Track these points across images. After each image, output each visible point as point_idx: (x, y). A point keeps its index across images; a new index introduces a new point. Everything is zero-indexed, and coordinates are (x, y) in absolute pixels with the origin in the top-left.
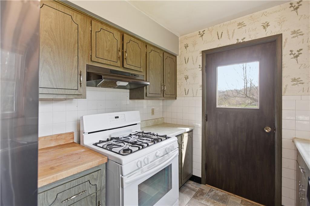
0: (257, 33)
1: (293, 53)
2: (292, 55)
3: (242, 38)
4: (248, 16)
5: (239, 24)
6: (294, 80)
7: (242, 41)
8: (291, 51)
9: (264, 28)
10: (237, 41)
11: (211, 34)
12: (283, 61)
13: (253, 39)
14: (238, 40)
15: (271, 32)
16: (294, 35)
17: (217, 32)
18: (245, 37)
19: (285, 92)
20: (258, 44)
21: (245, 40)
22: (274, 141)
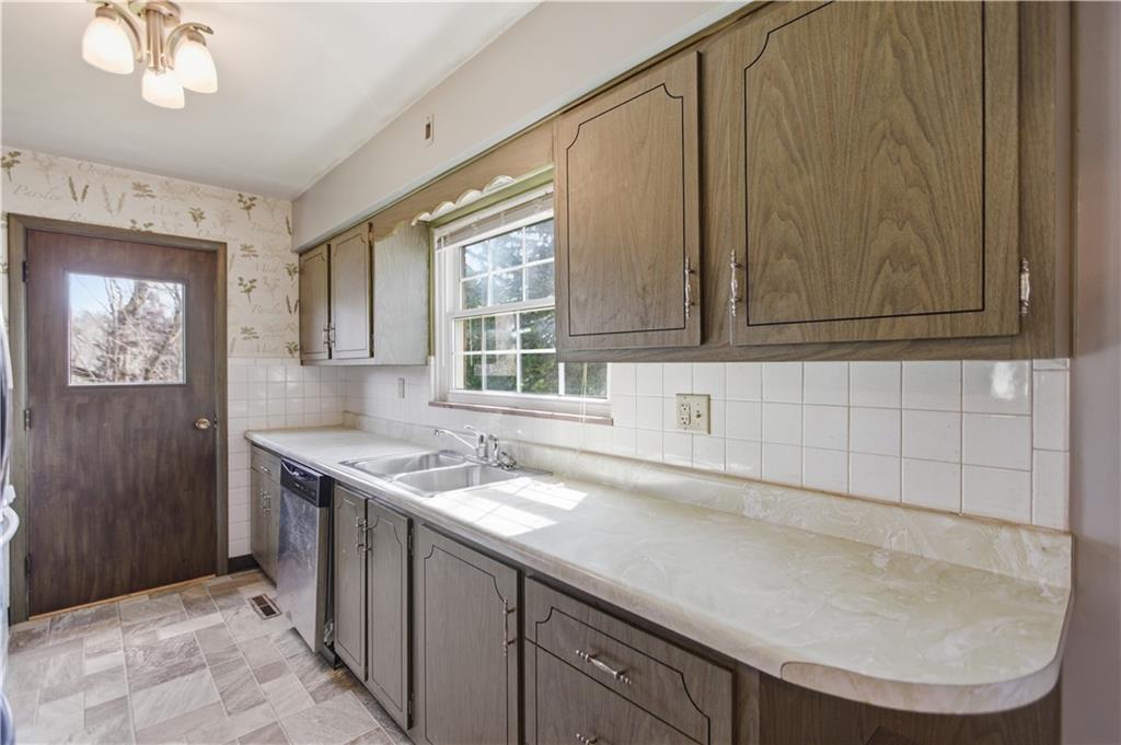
0: (181, 225)
1: (244, 283)
2: (242, 287)
3: (146, 222)
4: (160, 177)
5: (138, 187)
6: (245, 331)
7: (144, 229)
8: (241, 279)
9: (195, 219)
10: (131, 224)
11: (47, 176)
12: (229, 298)
13: (172, 232)
14: (133, 221)
15: (207, 231)
16: (246, 253)
17: (70, 179)
18: (152, 222)
19: (232, 351)
20: (183, 249)
21: (153, 229)
22: (214, 444)
